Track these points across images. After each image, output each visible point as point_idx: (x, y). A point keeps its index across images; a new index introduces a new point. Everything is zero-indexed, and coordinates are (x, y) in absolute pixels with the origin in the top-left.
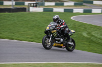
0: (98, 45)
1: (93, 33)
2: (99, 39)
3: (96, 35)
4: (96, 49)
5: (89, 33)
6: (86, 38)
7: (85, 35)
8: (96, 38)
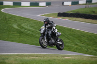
0: (28, 36)
1: (23, 25)
2: (29, 30)
3: (26, 27)
4: (26, 40)
5: (19, 25)
6: (17, 30)
7: (15, 26)
8: (26, 29)
